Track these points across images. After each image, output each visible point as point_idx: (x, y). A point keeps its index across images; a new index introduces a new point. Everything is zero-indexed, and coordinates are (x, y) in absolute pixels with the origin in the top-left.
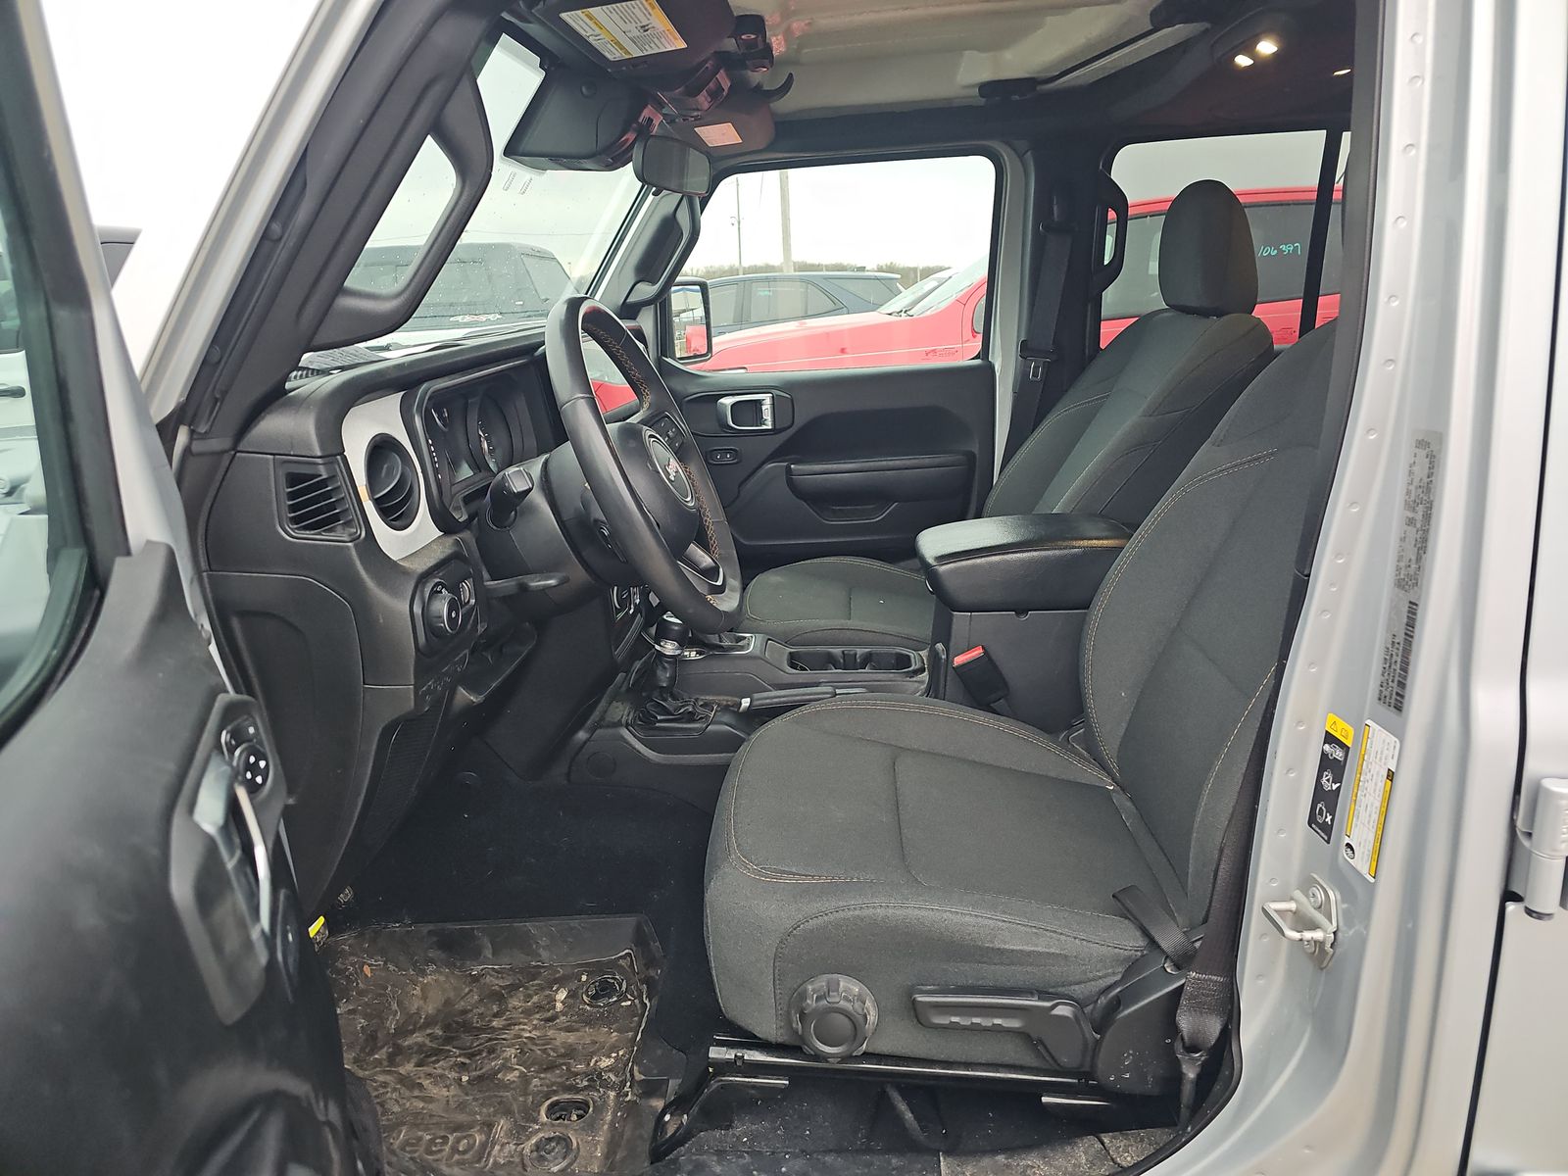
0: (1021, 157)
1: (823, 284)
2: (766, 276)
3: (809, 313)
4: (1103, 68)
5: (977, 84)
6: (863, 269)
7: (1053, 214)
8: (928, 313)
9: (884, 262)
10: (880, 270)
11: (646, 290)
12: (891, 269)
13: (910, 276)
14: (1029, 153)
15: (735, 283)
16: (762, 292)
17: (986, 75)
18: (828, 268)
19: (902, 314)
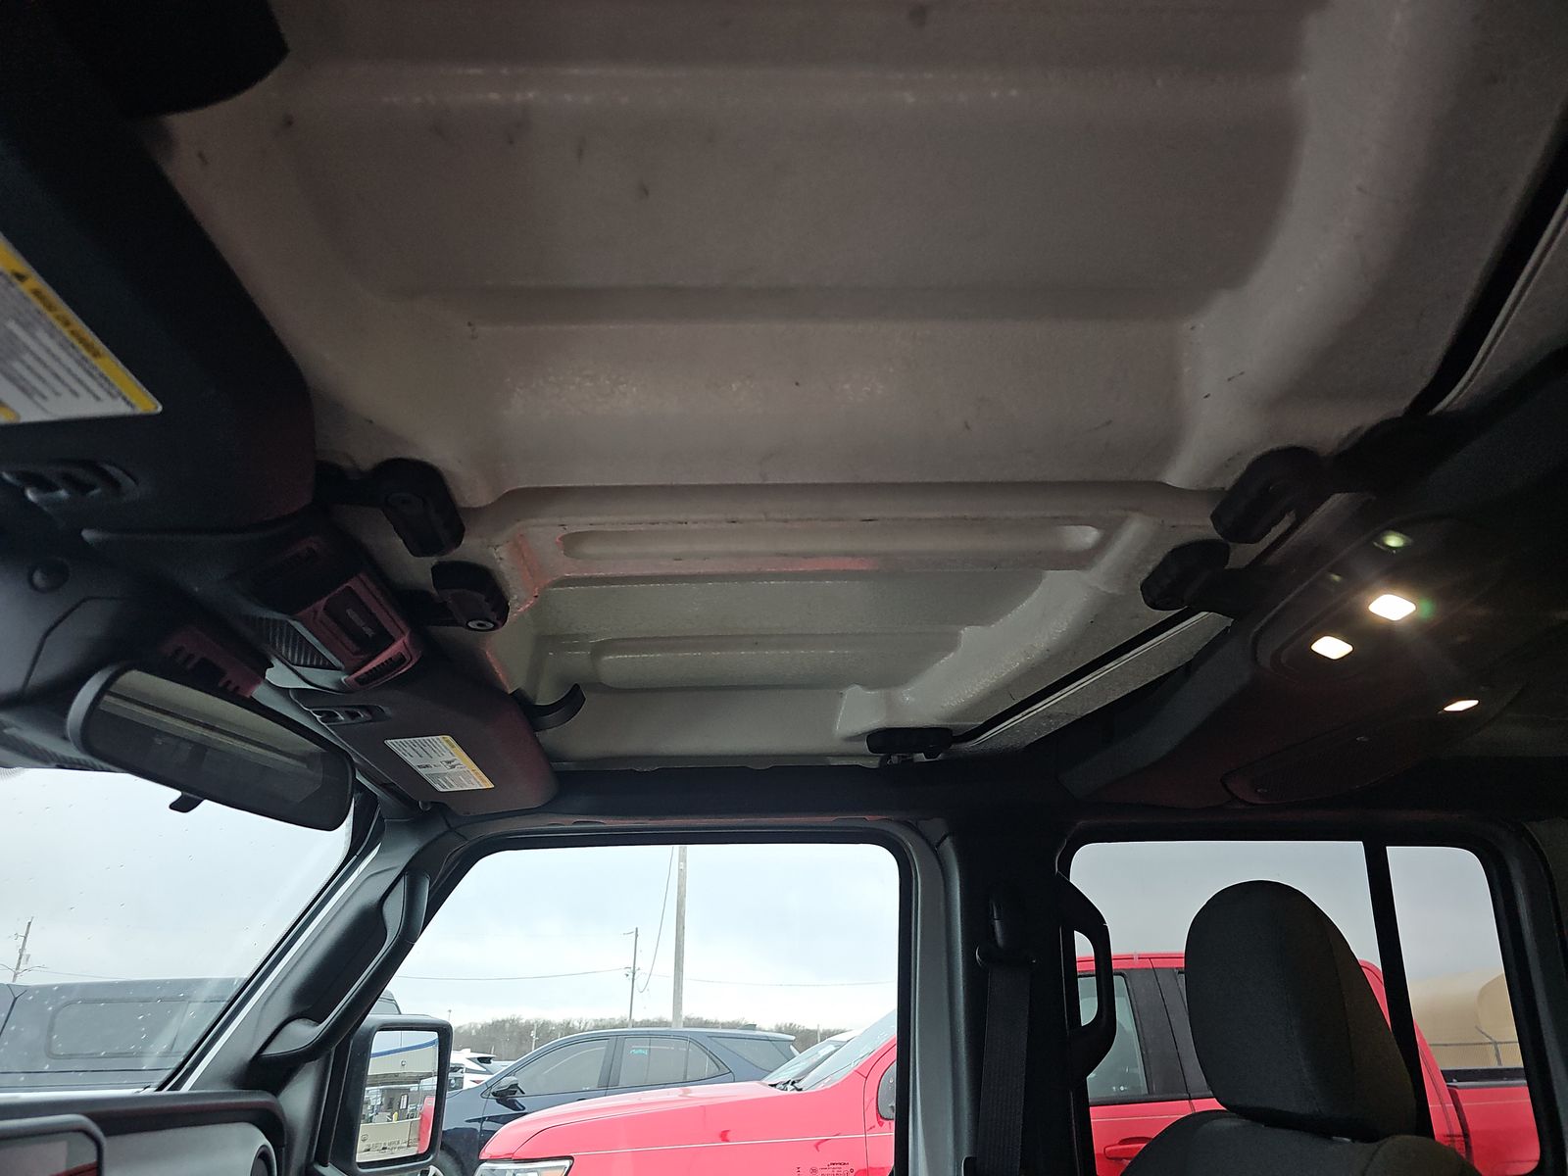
0: (935, 849)
1: (709, 1044)
2: (652, 1033)
3: (689, 1078)
4: (1048, 715)
5: (864, 734)
6: (753, 1027)
7: (994, 933)
8: (820, 1087)
9: (785, 1020)
10: (779, 1031)
11: (305, 1033)
12: (790, 1030)
13: (806, 1039)
14: (948, 842)
15: (605, 1037)
16: (638, 1050)
17: (875, 721)
18: (724, 1026)
19: (789, 1086)
